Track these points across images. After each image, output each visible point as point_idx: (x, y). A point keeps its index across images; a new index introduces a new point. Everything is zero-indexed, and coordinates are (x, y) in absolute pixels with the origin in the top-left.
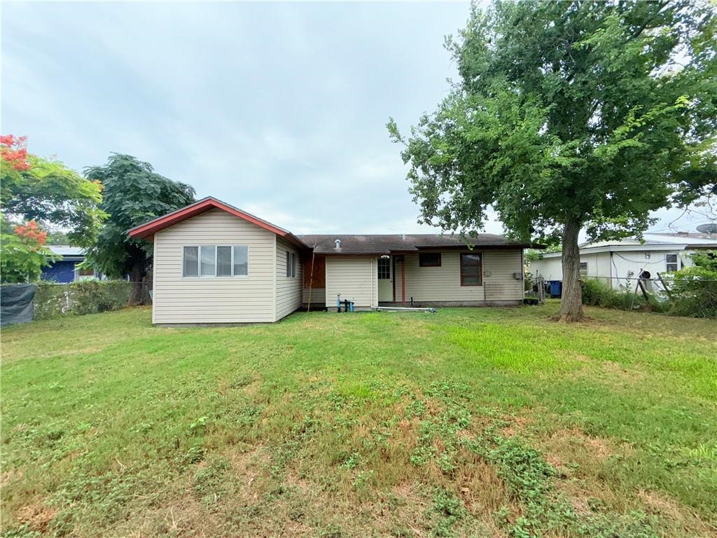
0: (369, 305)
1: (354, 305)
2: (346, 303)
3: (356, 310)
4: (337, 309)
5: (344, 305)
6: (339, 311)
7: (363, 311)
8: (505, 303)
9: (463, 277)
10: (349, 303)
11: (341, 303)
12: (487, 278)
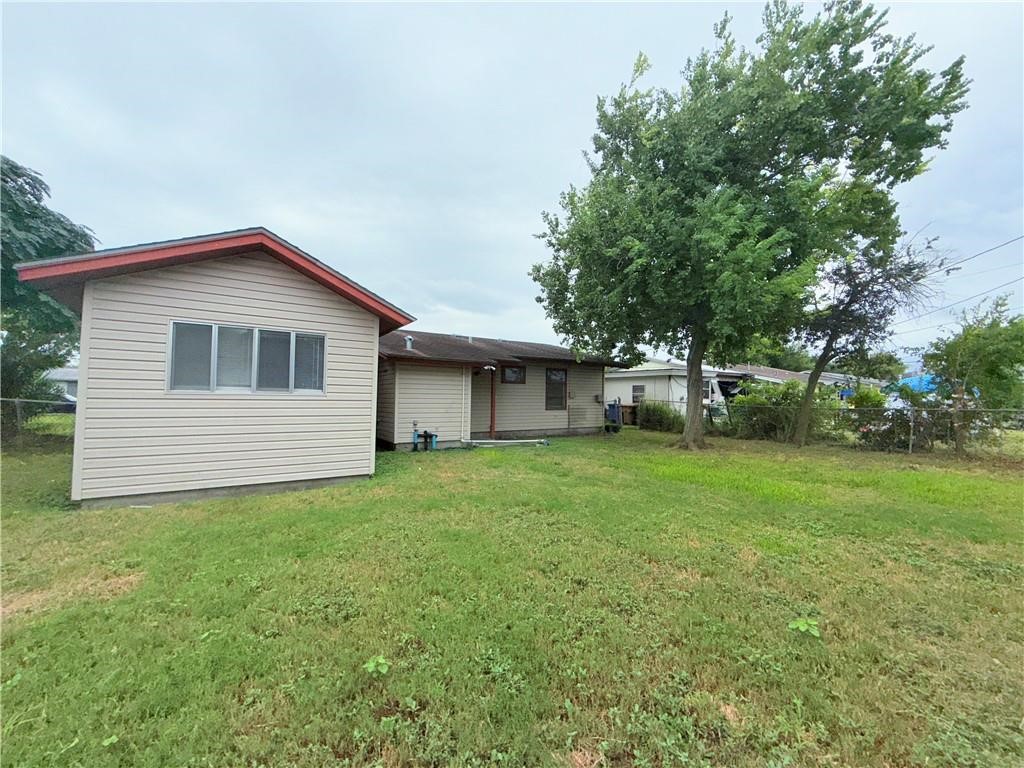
0: (456, 438)
1: (438, 439)
2: (427, 436)
3: (440, 446)
4: (412, 446)
5: (422, 440)
6: (415, 449)
7: (450, 448)
8: (587, 430)
9: (548, 398)
10: (431, 436)
11: (419, 436)
12: (571, 401)
